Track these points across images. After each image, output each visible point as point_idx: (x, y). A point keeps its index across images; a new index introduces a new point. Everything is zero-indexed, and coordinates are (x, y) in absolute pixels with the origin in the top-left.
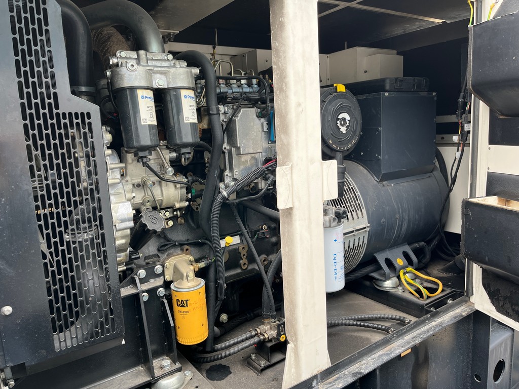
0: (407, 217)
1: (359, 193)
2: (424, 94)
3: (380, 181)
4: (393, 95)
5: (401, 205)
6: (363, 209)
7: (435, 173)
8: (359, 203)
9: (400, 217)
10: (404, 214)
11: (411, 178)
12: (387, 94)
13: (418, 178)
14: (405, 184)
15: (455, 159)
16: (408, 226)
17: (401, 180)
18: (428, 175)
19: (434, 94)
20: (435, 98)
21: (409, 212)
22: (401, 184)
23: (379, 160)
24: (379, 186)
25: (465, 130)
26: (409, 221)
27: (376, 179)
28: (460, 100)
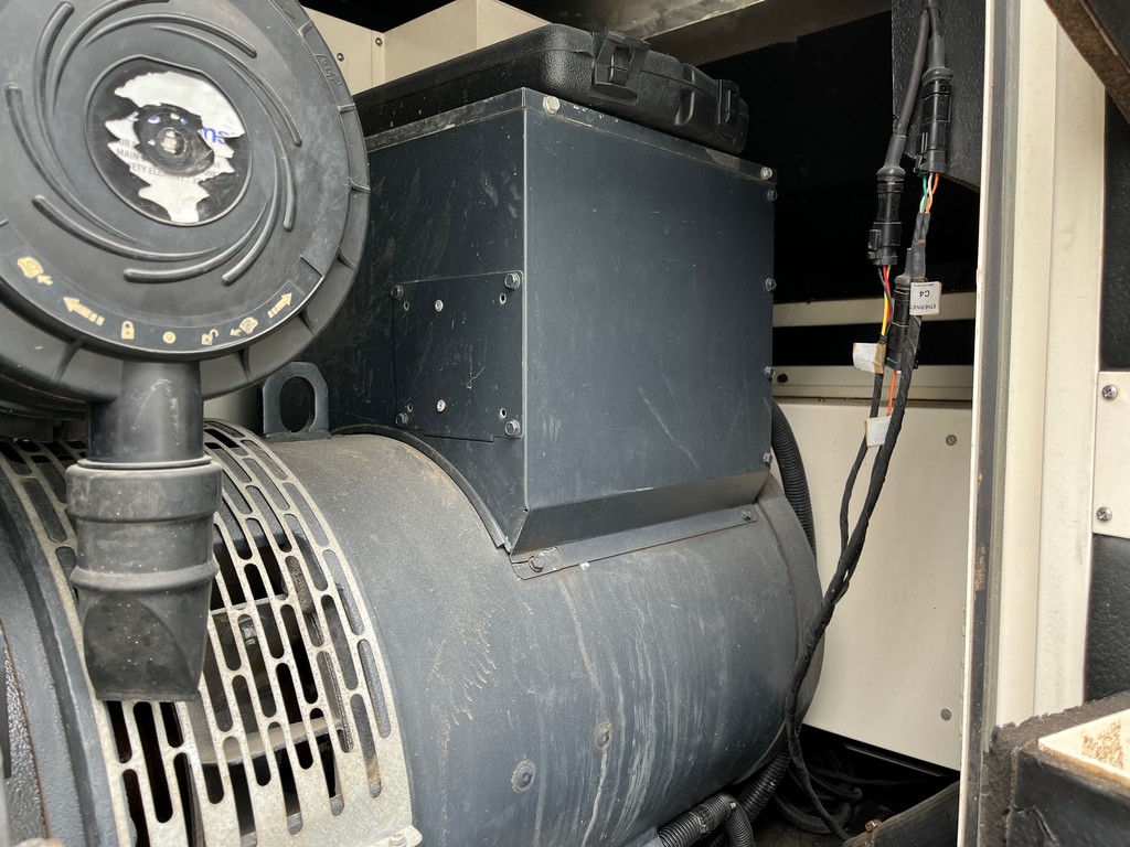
0: (652, 725)
1: (369, 634)
2: (727, 162)
3: (519, 549)
4: (587, 120)
5: (624, 671)
6: (385, 733)
7: (767, 503)
8: (358, 702)
9: (617, 733)
10: (638, 711)
11: (674, 529)
12: (551, 104)
13: (704, 529)
14: (646, 559)
15: (864, 448)
16: (659, 765)
17: (627, 539)
18: (745, 512)
19: (766, 173)
20: (771, 195)
21: (661, 695)
22: (625, 560)
23: (513, 439)
24: (514, 573)
25: (913, 312)
26: (662, 741)
27: (502, 539)
28: (892, 168)
